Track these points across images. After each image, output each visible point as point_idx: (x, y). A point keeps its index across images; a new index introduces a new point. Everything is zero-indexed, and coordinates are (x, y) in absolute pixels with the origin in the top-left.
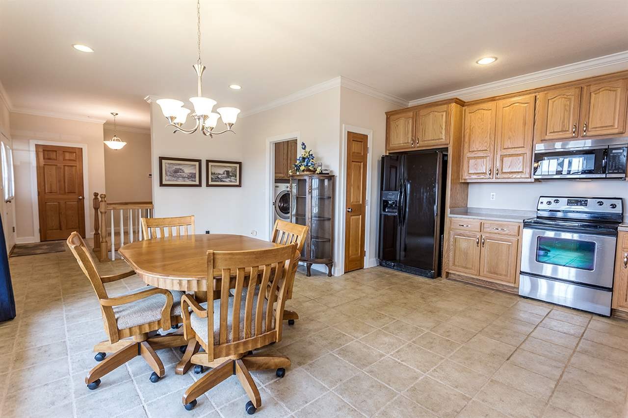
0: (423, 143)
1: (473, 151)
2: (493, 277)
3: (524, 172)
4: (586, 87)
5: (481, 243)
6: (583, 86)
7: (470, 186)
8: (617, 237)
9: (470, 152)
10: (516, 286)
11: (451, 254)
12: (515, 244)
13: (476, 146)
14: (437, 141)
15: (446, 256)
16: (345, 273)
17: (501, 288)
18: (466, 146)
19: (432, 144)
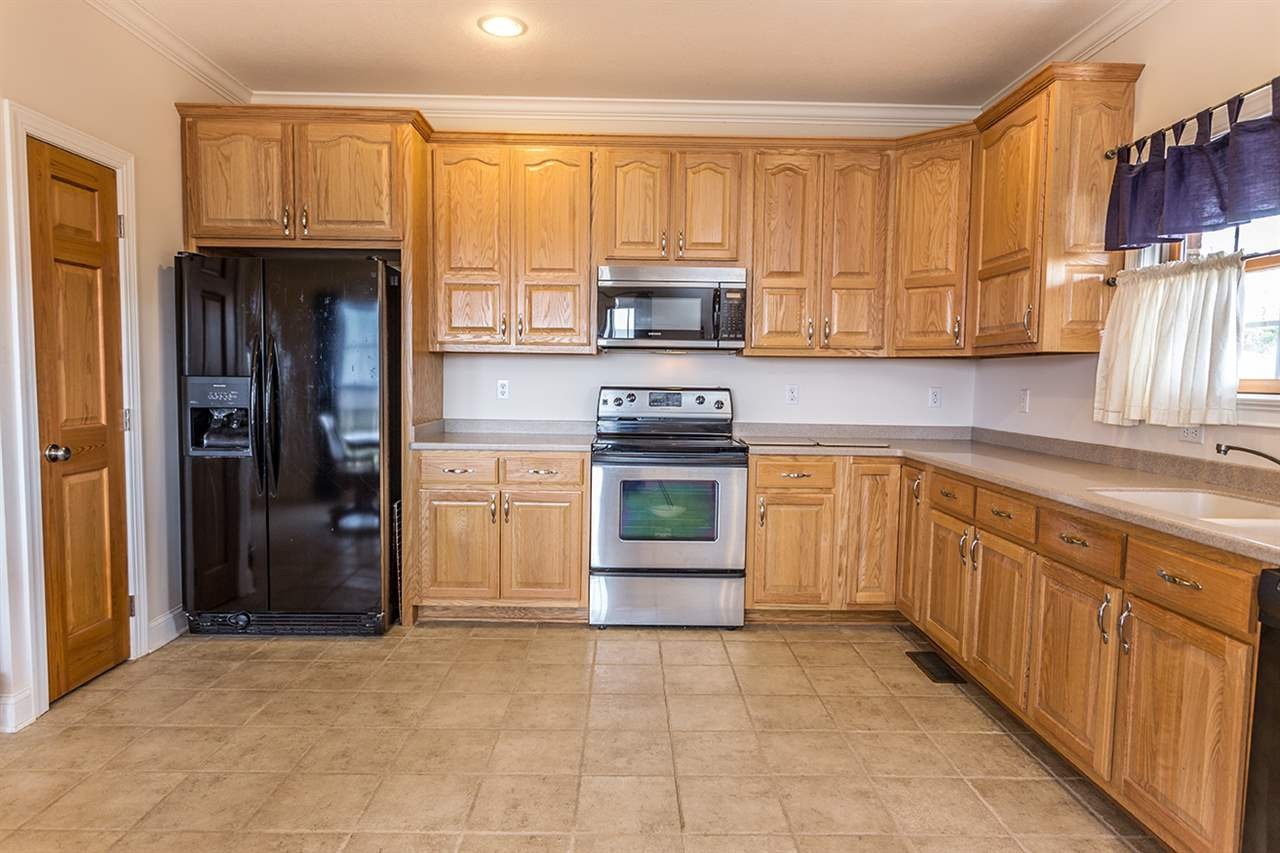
0: (323, 227)
1: (461, 269)
2: (533, 595)
3: (577, 330)
4: (678, 155)
5: (500, 514)
6: (674, 150)
7: (447, 362)
8: (747, 467)
9: (452, 269)
10: (583, 604)
11: (426, 554)
12: (576, 505)
13: (466, 256)
14: (368, 227)
15: (410, 561)
16: (51, 704)
17: (547, 618)
18: (441, 251)
19: (351, 236)
